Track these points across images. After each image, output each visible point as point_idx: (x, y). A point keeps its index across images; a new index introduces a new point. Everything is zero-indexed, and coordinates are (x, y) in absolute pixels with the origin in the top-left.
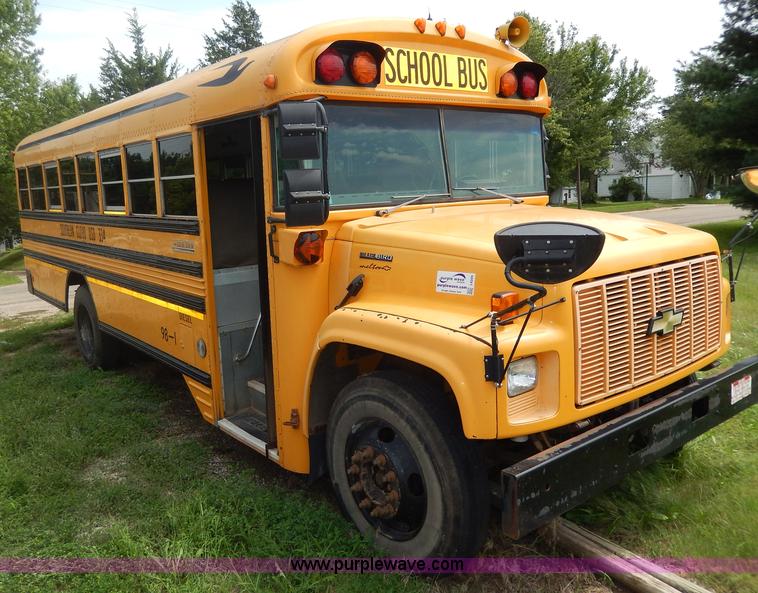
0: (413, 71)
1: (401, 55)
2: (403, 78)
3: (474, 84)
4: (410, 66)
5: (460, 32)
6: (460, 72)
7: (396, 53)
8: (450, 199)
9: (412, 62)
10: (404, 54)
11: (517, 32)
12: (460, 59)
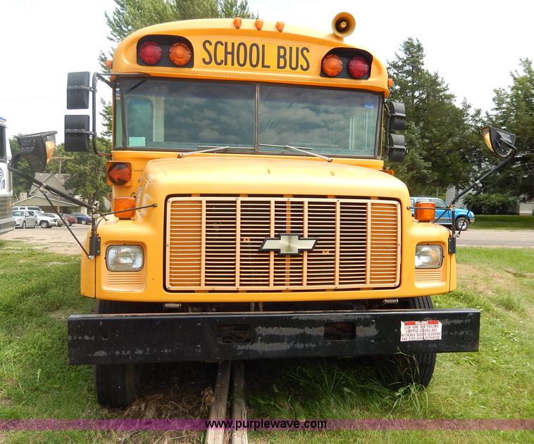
0: (229, 57)
1: (219, 45)
2: (219, 61)
3: (294, 66)
4: (226, 53)
5: (279, 27)
6: (279, 57)
7: (213, 44)
8: (254, 152)
9: (229, 49)
10: (222, 44)
11: (343, 25)
12: (279, 48)
